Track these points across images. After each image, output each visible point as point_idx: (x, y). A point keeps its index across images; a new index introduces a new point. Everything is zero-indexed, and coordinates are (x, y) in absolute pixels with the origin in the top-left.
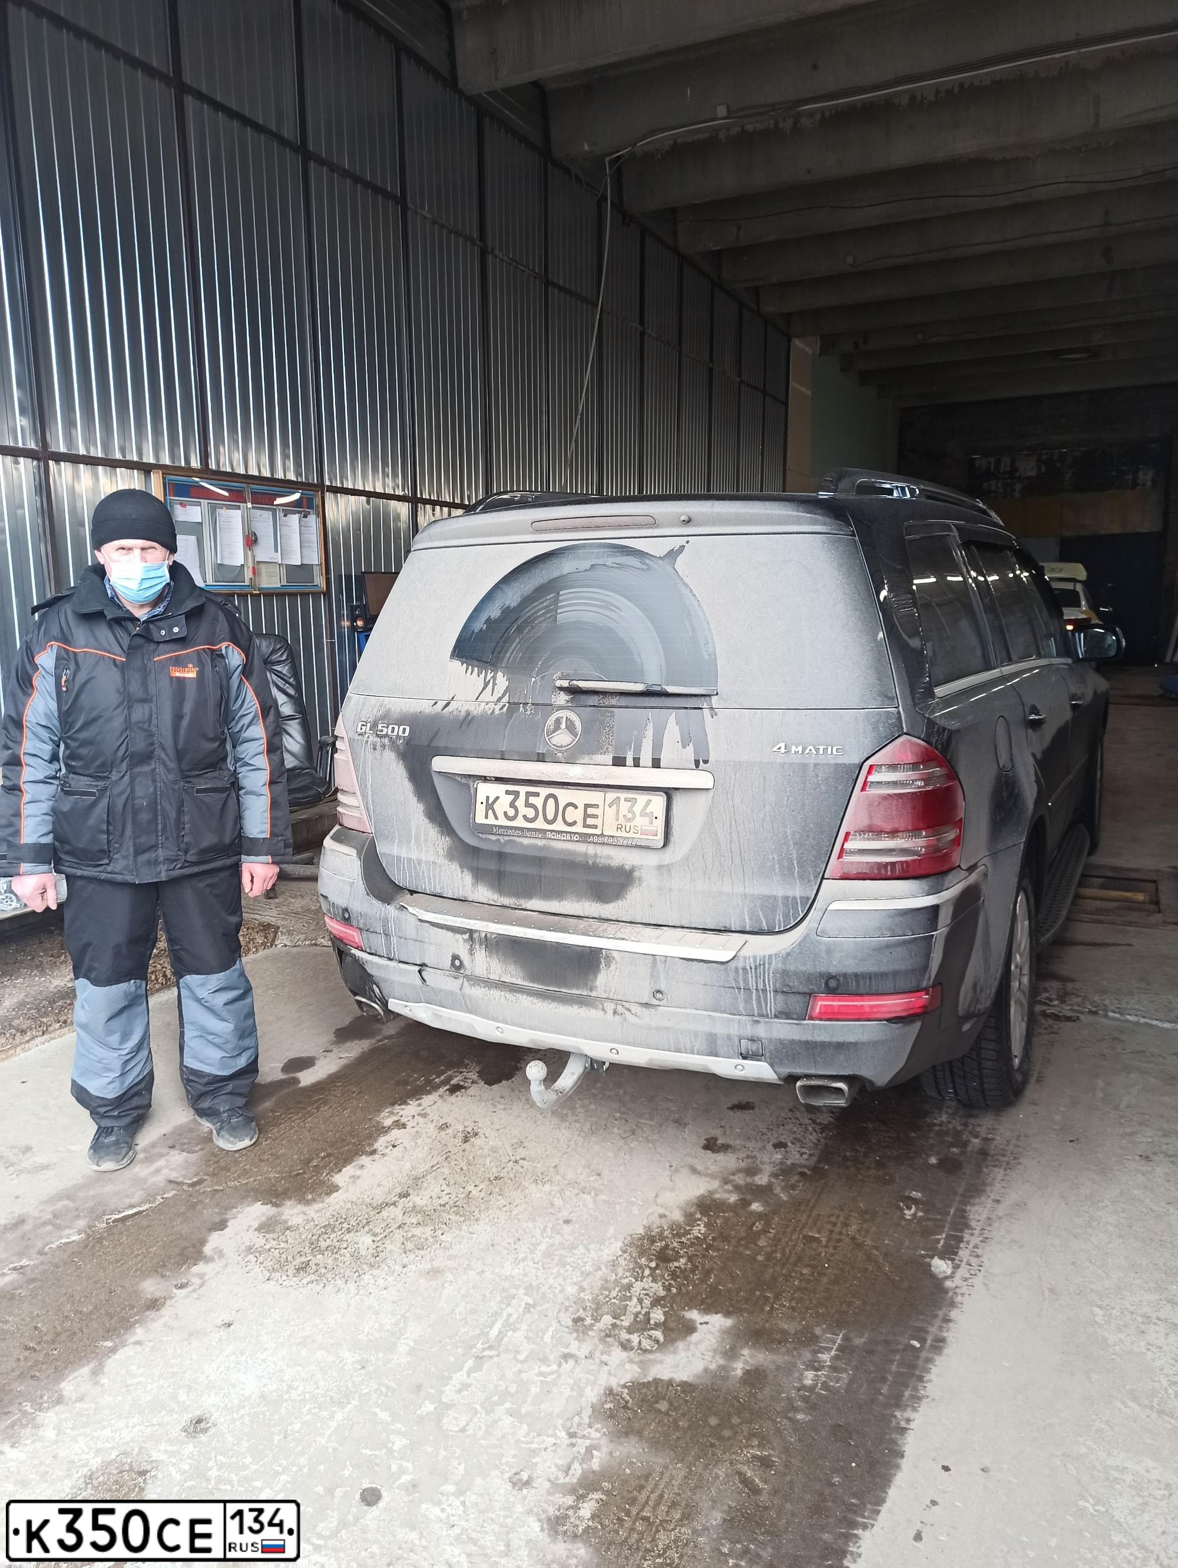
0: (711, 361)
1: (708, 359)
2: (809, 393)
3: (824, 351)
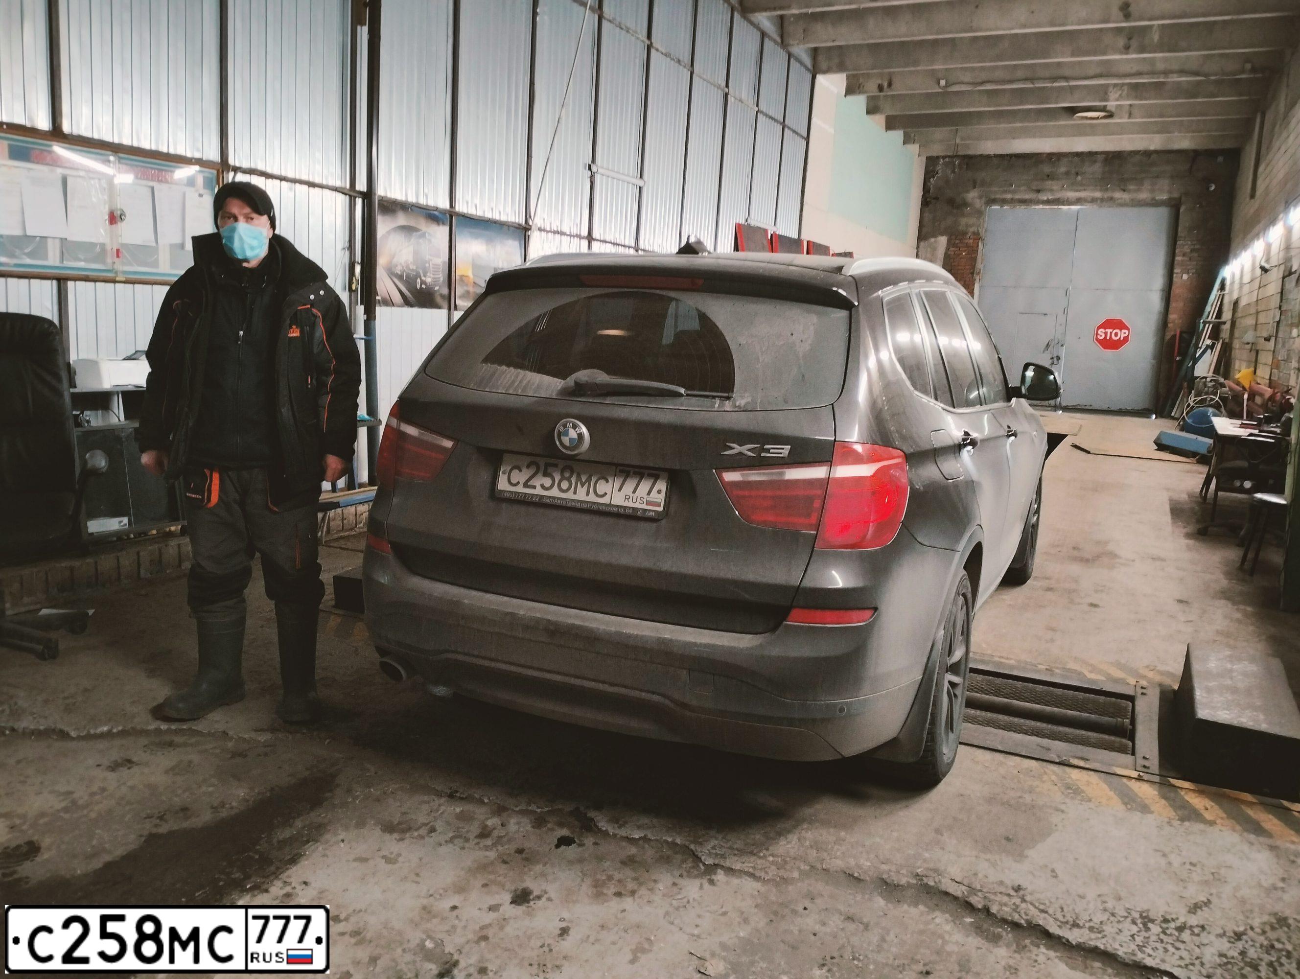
0: (727, 86)
1: (724, 84)
2: (833, 132)
3: (850, 91)
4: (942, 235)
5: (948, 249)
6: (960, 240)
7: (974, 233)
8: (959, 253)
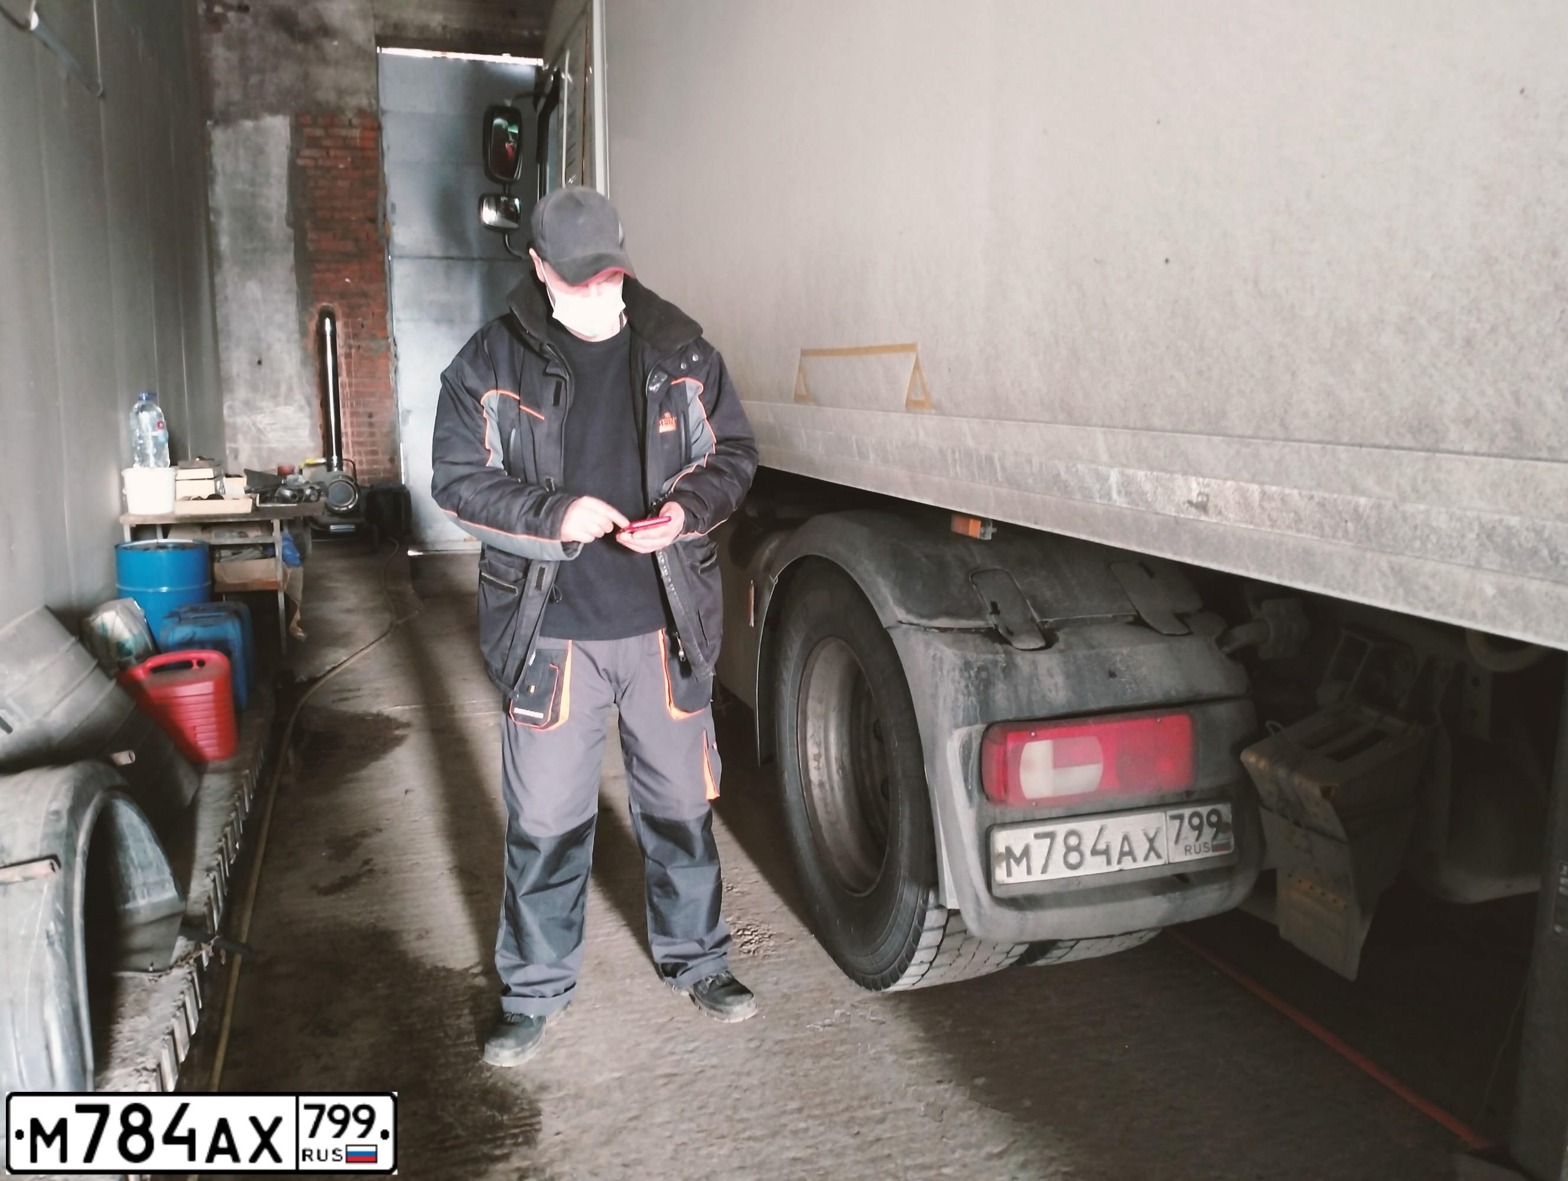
4: (274, 111)
5: (295, 152)
6: (326, 128)
7: (361, 112)
8: (328, 163)
